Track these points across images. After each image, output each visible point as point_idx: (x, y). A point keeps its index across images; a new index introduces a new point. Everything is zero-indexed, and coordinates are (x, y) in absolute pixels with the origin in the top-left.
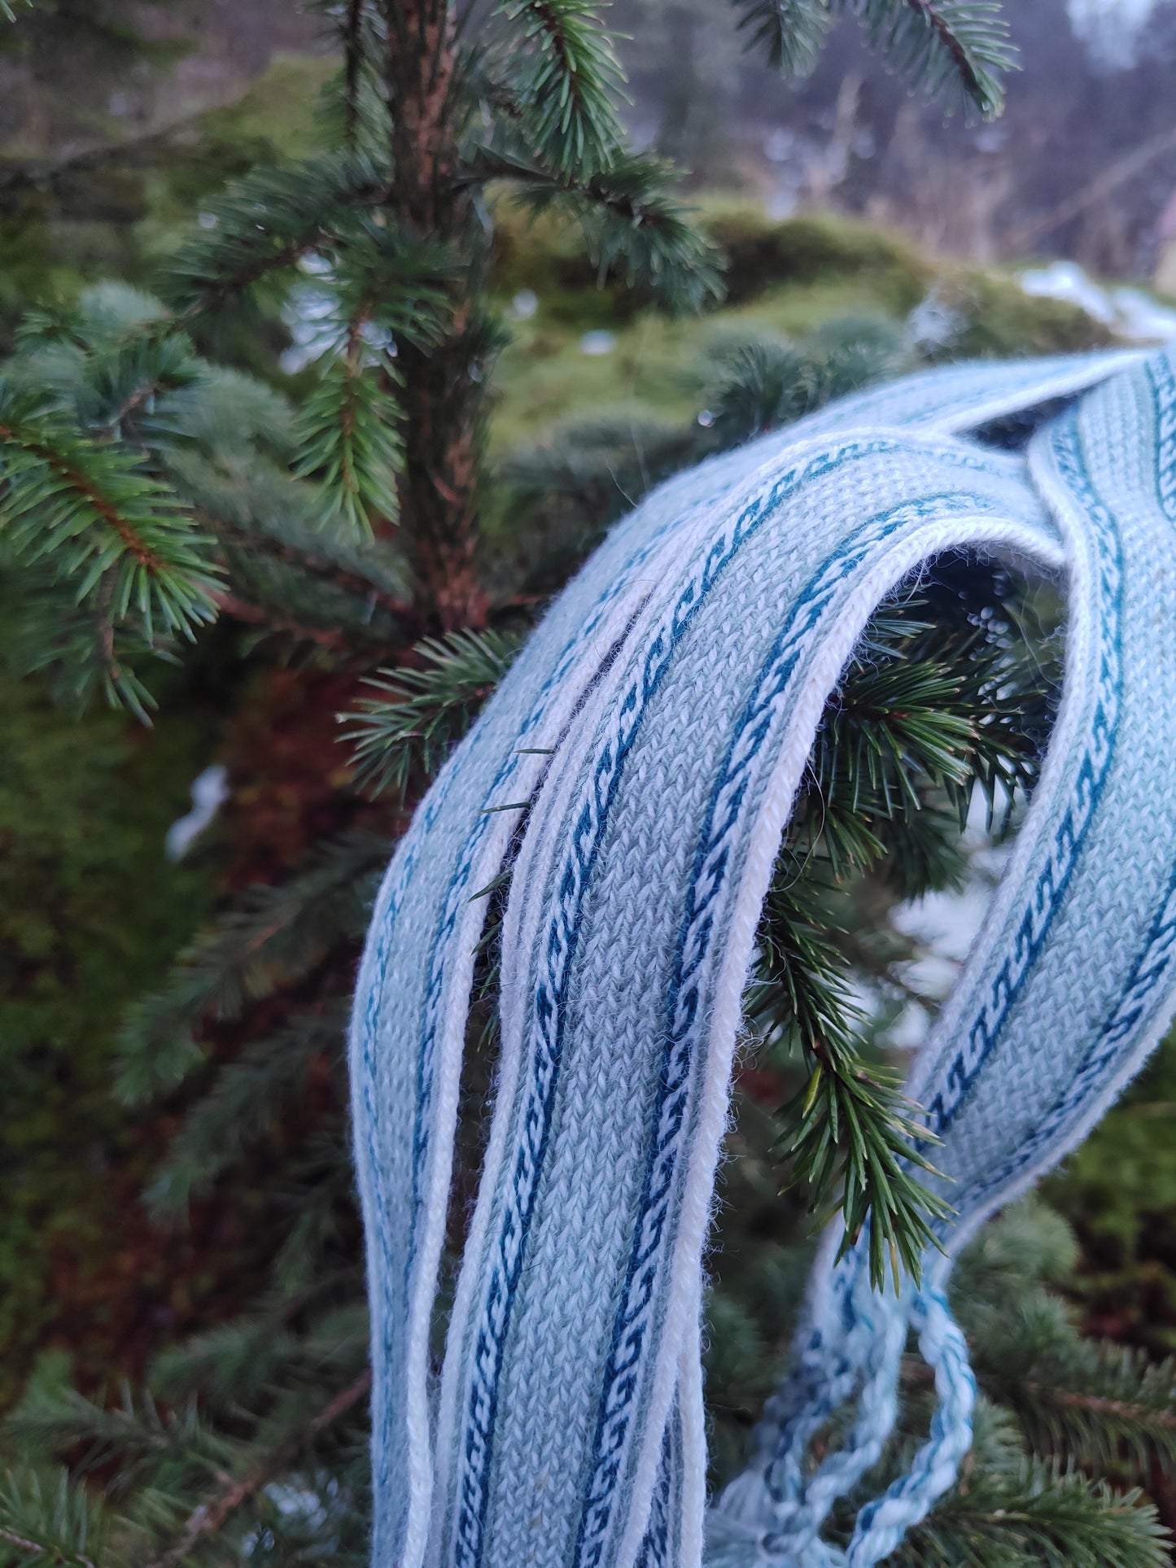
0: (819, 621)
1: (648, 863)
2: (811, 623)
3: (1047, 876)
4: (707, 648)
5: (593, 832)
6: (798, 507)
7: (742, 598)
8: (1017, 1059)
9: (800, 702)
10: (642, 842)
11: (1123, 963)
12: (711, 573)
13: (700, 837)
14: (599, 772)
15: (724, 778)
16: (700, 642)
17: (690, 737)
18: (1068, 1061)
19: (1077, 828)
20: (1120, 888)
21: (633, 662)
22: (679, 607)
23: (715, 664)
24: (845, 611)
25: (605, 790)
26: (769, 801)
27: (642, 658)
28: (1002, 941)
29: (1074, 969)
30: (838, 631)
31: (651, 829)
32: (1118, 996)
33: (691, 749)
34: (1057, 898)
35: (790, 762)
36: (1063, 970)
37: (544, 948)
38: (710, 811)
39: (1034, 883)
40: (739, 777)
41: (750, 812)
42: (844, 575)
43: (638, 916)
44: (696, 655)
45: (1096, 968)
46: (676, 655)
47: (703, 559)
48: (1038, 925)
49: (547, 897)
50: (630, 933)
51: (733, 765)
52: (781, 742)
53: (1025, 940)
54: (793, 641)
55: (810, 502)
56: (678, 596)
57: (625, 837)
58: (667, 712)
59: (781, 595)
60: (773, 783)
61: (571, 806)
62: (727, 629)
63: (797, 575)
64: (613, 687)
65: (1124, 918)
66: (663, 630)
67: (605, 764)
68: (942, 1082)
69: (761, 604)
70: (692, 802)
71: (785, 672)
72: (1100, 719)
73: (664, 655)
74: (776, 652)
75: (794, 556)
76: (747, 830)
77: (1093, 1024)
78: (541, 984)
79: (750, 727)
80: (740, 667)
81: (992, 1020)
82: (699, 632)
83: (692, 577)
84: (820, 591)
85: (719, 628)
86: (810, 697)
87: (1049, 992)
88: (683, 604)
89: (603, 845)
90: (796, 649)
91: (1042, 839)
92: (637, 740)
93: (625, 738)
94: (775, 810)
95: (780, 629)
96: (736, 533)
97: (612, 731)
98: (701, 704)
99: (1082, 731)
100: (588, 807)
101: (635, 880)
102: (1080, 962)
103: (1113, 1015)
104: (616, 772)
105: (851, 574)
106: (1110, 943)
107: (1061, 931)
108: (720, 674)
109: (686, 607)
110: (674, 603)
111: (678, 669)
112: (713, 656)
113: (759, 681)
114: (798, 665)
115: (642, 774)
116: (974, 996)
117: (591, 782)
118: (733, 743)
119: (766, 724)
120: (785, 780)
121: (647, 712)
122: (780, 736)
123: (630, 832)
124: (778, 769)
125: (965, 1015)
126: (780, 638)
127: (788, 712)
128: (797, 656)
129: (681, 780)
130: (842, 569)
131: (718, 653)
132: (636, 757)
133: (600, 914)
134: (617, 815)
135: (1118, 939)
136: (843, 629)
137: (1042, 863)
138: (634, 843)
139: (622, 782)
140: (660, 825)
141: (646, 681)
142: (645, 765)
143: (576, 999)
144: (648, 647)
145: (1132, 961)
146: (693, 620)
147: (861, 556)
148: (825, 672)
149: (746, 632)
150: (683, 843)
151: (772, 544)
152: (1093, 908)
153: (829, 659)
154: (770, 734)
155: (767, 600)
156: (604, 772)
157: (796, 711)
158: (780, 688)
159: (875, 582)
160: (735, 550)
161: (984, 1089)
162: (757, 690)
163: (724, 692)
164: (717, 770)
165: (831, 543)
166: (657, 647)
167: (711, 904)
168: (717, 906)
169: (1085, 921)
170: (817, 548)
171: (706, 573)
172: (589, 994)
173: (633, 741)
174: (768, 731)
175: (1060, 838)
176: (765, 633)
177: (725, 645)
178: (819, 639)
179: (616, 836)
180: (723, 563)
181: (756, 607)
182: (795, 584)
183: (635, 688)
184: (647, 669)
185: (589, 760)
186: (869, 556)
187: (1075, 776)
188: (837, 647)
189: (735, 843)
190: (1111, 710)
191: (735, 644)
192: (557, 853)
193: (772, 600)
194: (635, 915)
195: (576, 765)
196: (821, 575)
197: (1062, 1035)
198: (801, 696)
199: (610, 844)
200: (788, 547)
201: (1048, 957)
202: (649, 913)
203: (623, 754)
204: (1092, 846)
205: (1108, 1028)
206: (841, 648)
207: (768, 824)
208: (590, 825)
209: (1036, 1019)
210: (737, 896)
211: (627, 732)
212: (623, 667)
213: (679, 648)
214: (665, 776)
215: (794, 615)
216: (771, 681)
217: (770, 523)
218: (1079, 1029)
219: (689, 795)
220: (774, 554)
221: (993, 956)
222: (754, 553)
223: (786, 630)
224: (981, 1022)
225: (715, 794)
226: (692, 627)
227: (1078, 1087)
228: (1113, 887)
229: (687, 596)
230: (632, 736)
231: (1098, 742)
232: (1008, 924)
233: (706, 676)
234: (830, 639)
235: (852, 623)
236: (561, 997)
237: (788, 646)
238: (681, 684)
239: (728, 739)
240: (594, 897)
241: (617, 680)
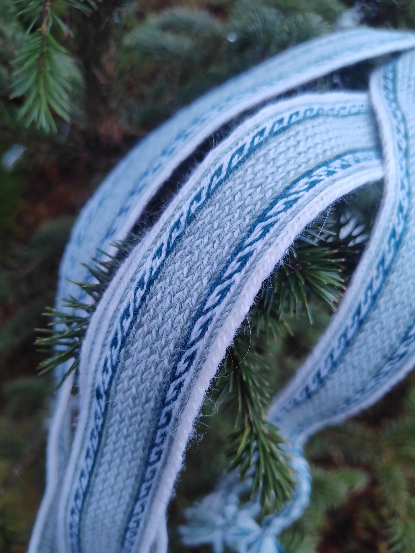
0: (268, 236)
1: (156, 345)
2: (263, 236)
3: (370, 287)
4: (203, 234)
5: (130, 319)
6: (264, 156)
7: (227, 208)
8: (346, 371)
9: (249, 282)
10: (154, 333)
11: (402, 330)
12: (213, 187)
13: (183, 340)
14: (137, 289)
15: (200, 313)
16: (200, 229)
17: (187, 284)
18: (370, 373)
19: (387, 263)
20: (405, 293)
21: (163, 230)
22: (192, 204)
23: (206, 246)
24: (282, 234)
25: (139, 299)
26: (223, 333)
27: (168, 229)
28: (346, 317)
29: (378, 332)
30: (277, 245)
31: (159, 328)
32: (398, 345)
33: (186, 291)
34: (375, 298)
35: (237, 315)
36: (374, 332)
37: (101, 369)
38: (191, 328)
39: (363, 290)
40: (209, 315)
41: (211, 337)
42: (285, 210)
43: (146, 369)
44: (197, 235)
45: (389, 332)
46: (186, 233)
47: (209, 177)
48: (364, 311)
49: (104, 346)
50: (142, 375)
51: (206, 307)
52: (234, 302)
53: (356, 318)
54: (251, 244)
55: (272, 155)
56: (193, 196)
57: (145, 327)
58: (177, 265)
59: (249, 213)
60: (226, 325)
61: (121, 302)
62: (216, 225)
63: (259, 203)
64: (151, 241)
65: (405, 308)
66: (182, 215)
67: (141, 284)
68: (310, 381)
69: (236, 216)
70: (182, 320)
71: (244, 260)
72: (401, 209)
73: (180, 231)
74: (240, 248)
75: (259, 189)
76: (208, 345)
77: (384, 357)
78: (98, 385)
79: (219, 288)
80: (220, 250)
81: (336, 354)
82: (200, 223)
83: (202, 186)
84: (271, 217)
85: (211, 223)
86: (255, 279)
87: (365, 343)
88: (195, 202)
89: (134, 328)
90: (252, 250)
91: (370, 268)
92: (159, 277)
93: (153, 273)
94: (225, 338)
95: (244, 234)
96: (229, 167)
97: (147, 266)
98: (195, 267)
99: (392, 214)
100: (129, 306)
101: (148, 351)
102: (382, 329)
103: (394, 353)
104: (146, 291)
105: (289, 211)
106: (397, 320)
107: (375, 314)
108: (208, 252)
109: (196, 205)
110: (190, 200)
111: (186, 241)
112: (206, 239)
113: (229, 262)
114: (251, 259)
115: (159, 296)
116: (329, 344)
117: (132, 292)
118: (209, 295)
119: (227, 289)
120: (233, 325)
121: (167, 261)
122: (234, 299)
123: (148, 325)
124: (230, 317)
125: (324, 352)
126: (243, 240)
127: (241, 286)
128: (251, 254)
129: (178, 306)
130: (284, 206)
131: (209, 239)
132: (158, 286)
133: (128, 362)
134: (143, 315)
135: (400, 318)
136: (280, 245)
137: (368, 280)
138: (149, 332)
139: (148, 297)
140: (164, 327)
141: (169, 244)
142: (161, 292)
143: (114, 397)
144: (172, 223)
145: (406, 329)
146: (199, 215)
147: (296, 200)
148: (266, 269)
149: (226, 230)
150: (174, 341)
151: (247, 178)
152: (390, 303)
153: (269, 261)
154: (229, 295)
155: (240, 214)
156: (140, 289)
157: (246, 286)
158: (239, 270)
159: (301, 219)
160: (227, 176)
161: (329, 384)
162: (226, 267)
163: (208, 263)
164: (197, 307)
165: (280, 187)
166: (177, 225)
167: (184, 376)
168: (187, 377)
169: (387, 310)
170: (272, 188)
171: (210, 186)
172: (120, 396)
173: (157, 277)
174: (228, 293)
175: (378, 268)
176: (236, 234)
177: (213, 236)
178: (266, 247)
179: (141, 325)
180: (220, 183)
181: (233, 217)
182: (258, 207)
183: (163, 245)
184: (170, 236)
185: (132, 280)
186: (300, 201)
187: (387, 237)
188: (275, 254)
189: (201, 349)
190: (405, 204)
191: (219, 236)
192: (111, 326)
193: (243, 215)
194: (145, 369)
195: (126, 280)
196: (272, 208)
197: (369, 361)
198: (250, 278)
199: (137, 329)
200: (257, 183)
201: (367, 326)
202: (153, 369)
203: (151, 282)
204: (393, 272)
205: (390, 359)
206: (277, 255)
207: (220, 346)
208: (129, 315)
209: (358, 354)
210: (197, 377)
211: (155, 270)
212: (158, 231)
213: (188, 229)
214: (171, 302)
215: (254, 228)
216: (235, 265)
217: (249, 163)
218: (377, 359)
219: (181, 316)
220: (248, 185)
221: (341, 325)
222: (237, 182)
223: (248, 236)
224: (331, 356)
225: (194, 320)
226: (197, 218)
227: (372, 383)
228: (402, 293)
229: (198, 198)
230: (157, 273)
231: (399, 220)
232: (350, 310)
233: (201, 251)
234: (271, 249)
235: (285, 242)
236: (107, 393)
237: (248, 246)
238: (187, 251)
239: (206, 292)
240: (127, 352)
241: (154, 238)
